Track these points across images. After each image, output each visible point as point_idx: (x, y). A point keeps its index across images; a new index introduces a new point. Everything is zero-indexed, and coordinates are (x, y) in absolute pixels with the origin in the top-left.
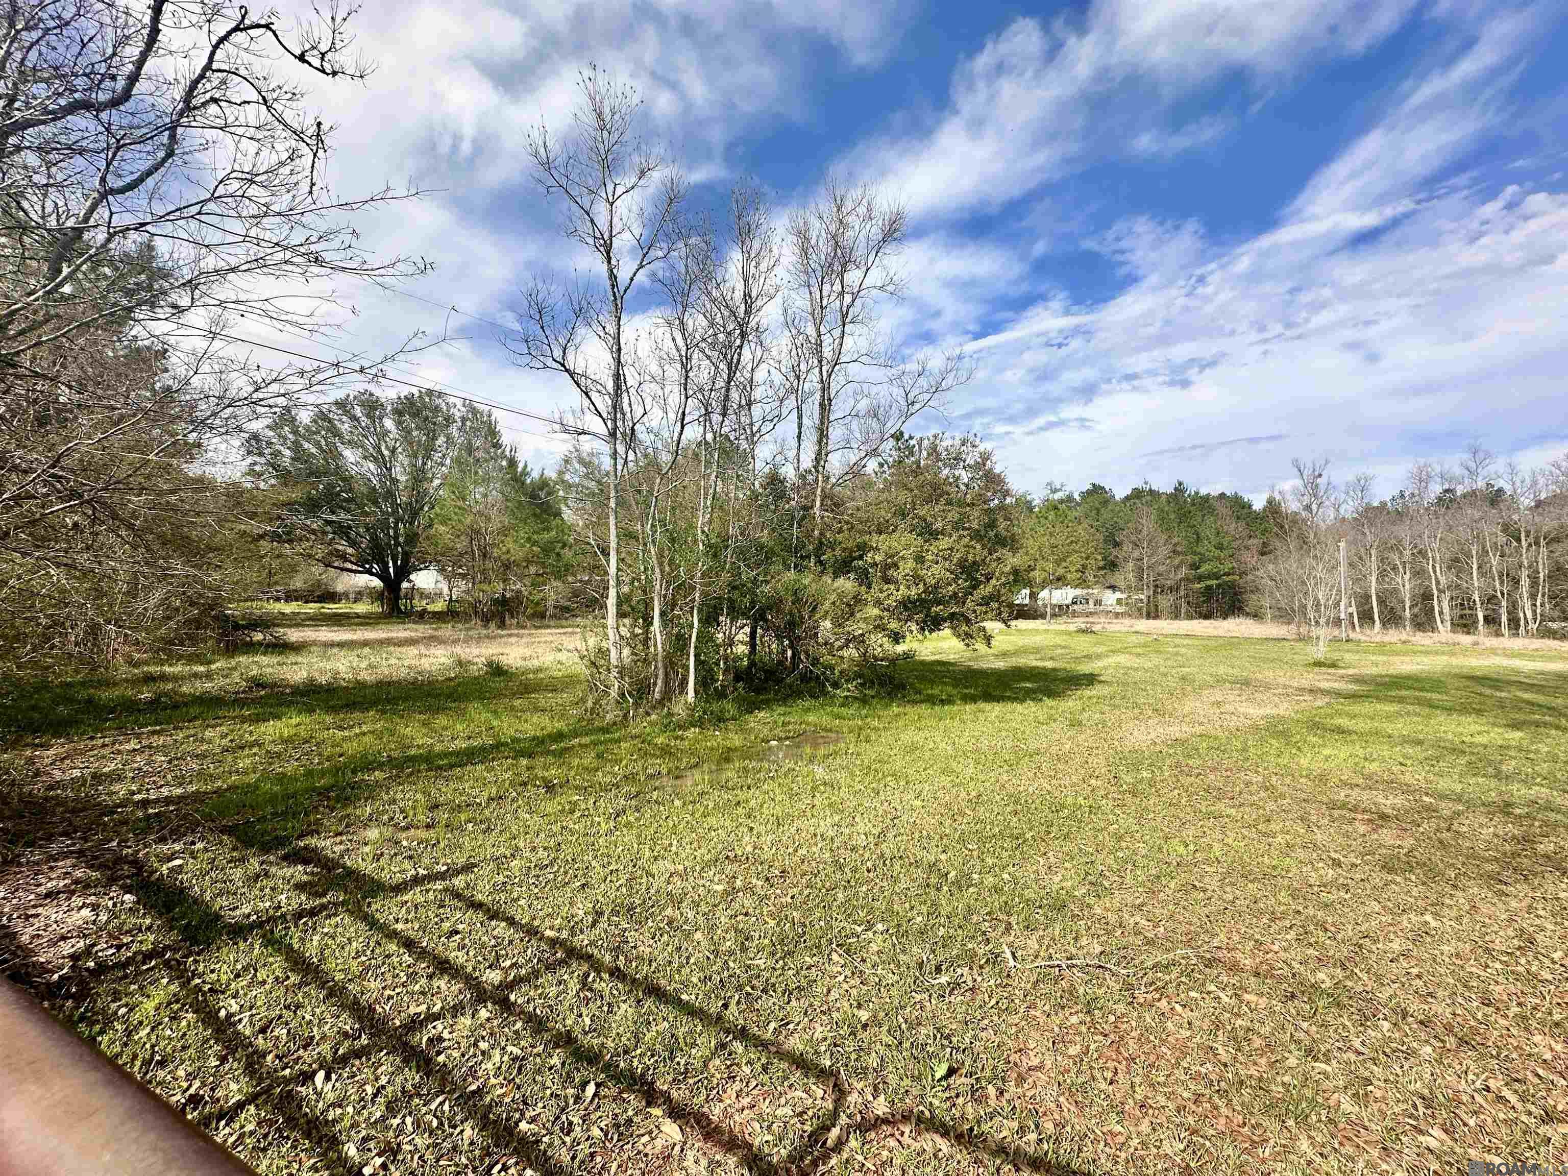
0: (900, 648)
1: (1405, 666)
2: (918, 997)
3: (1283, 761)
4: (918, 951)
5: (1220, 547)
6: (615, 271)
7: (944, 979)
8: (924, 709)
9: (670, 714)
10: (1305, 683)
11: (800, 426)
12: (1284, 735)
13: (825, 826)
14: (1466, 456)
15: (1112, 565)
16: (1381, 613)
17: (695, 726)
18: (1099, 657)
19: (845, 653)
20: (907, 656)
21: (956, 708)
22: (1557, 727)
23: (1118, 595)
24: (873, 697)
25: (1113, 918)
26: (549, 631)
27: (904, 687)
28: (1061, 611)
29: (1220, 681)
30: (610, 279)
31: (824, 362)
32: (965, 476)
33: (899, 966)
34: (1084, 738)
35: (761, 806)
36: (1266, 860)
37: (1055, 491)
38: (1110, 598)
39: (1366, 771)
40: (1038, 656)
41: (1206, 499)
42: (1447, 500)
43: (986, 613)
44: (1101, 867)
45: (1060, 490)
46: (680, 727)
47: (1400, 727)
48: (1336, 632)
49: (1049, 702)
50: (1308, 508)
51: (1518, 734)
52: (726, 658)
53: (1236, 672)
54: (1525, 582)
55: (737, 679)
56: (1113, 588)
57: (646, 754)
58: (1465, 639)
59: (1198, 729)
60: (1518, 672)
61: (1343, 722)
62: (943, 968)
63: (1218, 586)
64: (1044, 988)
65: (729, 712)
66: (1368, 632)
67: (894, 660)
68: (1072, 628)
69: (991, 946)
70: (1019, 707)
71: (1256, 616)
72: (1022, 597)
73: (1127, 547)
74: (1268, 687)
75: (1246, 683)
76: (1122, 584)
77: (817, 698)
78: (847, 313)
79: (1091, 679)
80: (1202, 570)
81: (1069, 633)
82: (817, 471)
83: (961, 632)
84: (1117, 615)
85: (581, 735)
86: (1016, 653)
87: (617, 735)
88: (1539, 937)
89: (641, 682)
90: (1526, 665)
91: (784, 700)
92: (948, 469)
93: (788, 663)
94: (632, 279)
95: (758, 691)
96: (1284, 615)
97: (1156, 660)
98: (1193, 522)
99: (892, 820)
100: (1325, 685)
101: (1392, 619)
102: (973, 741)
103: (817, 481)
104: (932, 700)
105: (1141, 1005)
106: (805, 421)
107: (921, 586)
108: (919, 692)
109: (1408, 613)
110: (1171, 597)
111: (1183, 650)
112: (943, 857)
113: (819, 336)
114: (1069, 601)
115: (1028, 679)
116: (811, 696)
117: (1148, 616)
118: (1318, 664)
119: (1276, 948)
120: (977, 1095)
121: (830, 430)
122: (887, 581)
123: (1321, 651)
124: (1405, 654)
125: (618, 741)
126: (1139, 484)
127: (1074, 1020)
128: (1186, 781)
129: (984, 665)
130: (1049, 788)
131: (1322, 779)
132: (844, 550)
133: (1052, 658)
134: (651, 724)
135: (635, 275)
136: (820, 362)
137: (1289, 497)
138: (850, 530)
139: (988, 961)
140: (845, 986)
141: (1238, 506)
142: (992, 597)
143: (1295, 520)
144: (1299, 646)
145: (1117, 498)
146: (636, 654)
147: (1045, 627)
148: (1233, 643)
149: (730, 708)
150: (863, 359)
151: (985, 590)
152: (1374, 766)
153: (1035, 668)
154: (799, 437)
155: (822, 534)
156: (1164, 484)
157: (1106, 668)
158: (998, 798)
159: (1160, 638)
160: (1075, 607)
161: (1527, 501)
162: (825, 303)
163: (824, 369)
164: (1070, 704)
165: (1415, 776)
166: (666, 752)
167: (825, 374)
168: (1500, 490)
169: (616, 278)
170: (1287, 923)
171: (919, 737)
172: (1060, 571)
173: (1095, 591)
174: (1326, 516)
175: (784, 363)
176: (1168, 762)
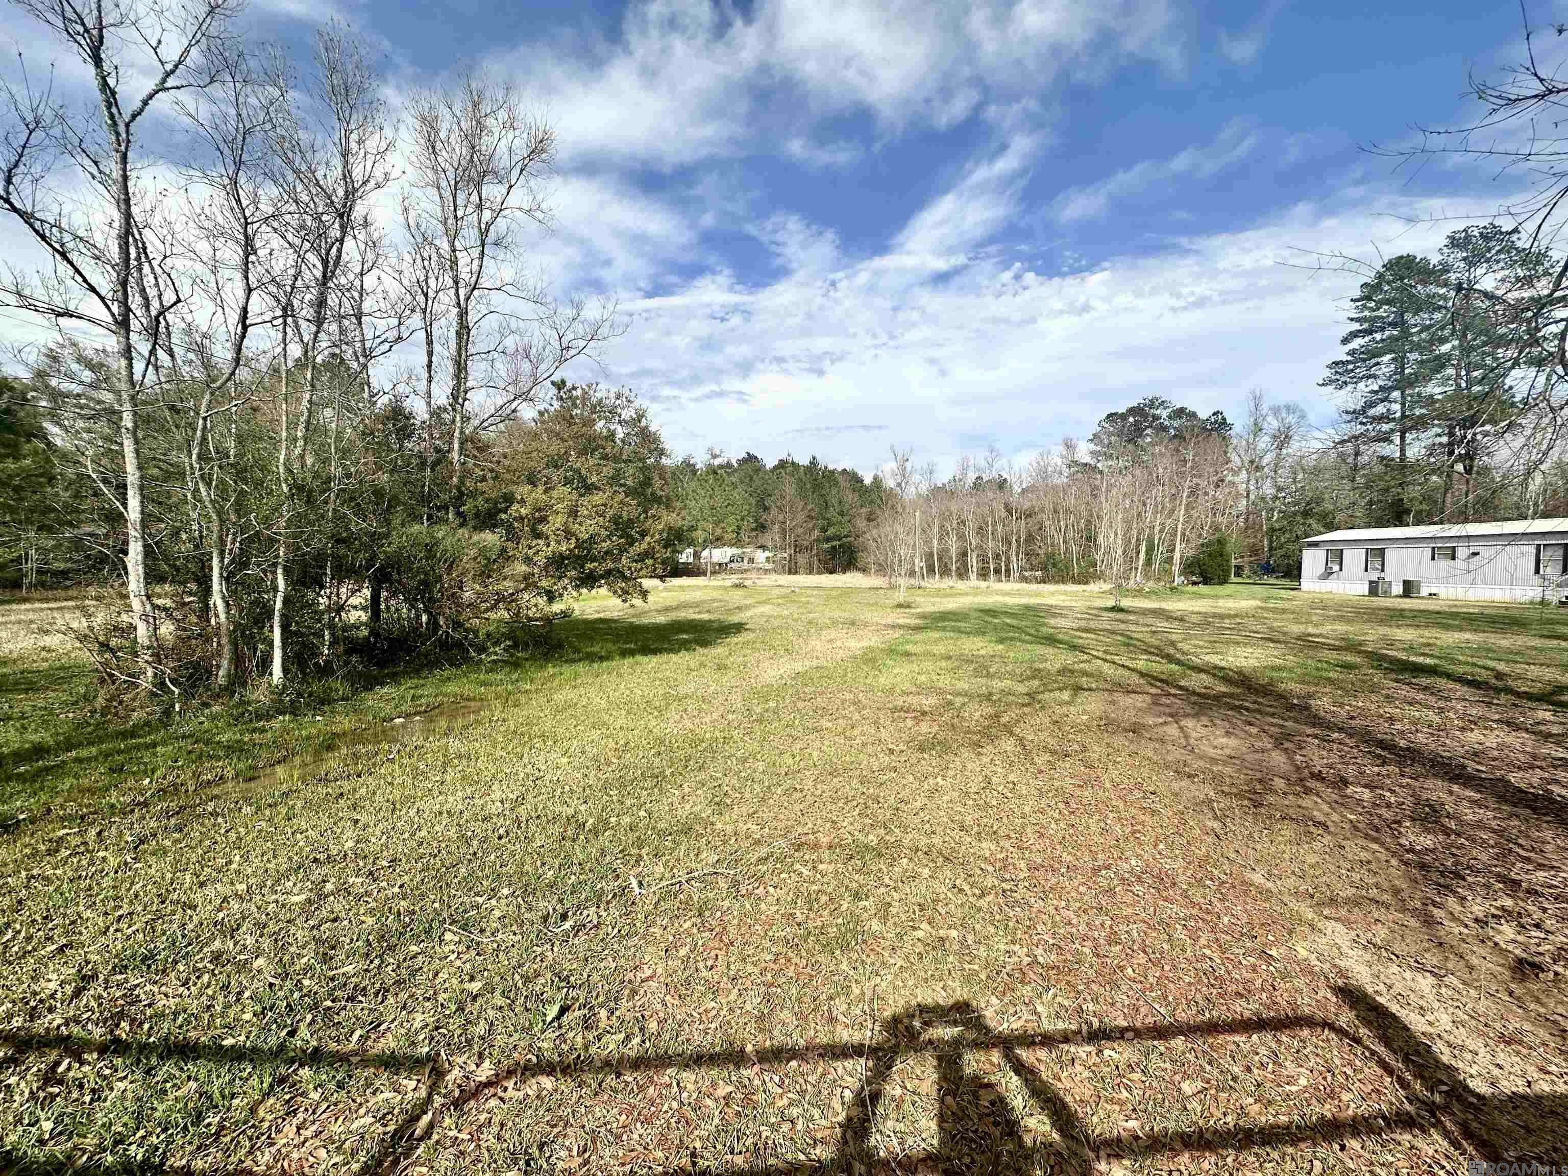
0: (557, 607)
1: (950, 605)
2: (539, 950)
3: (868, 681)
4: (544, 905)
5: (842, 514)
6: (111, 82)
7: (567, 925)
8: (581, 667)
9: (243, 703)
10: (889, 621)
11: (430, 354)
12: (873, 660)
13: (454, 801)
14: (988, 454)
15: (762, 527)
16: (939, 566)
17: (283, 713)
18: (748, 607)
19: (492, 615)
20: (565, 614)
21: (614, 663)
22: (1020, 640)
23: (767, 554)
24: (526, 659)
25: (729, 829)
26: (28, 606)
27: (560, 646)
28: (720, 568)
29: (835, 622)
30: (103, 91)
31: (462, 284)
32: (620, 433)
33: (521, 926)
34: (728, 679)
35: (374, 793)
36: (847, 758)
37: (715, 457)
38: (761, 556)
39: (918, 682)
40: (697, 610)
41: (833, 472)
42: (978, 485)
43: (641, 569)
44: (726, 788)
45: (719, 456)
46: (259, 717)
47: (940, 649)
48: (912, 581)
49: (701, 650)
50: (899, 485)
51: (1001, 647)
52: (332, 626)
53: (846, 615)
54: (1014, 545)
55: (349, 652)
56: (763, 547)
57: (200, 757)
58: (983, 584)
59: (815, 663)
60: (1006, 605)
61: (909, 648)
62: (570, 914)
63: (840, 546)
64: (663, 906)
65: (337, 690)
66: (931, 581)
67: (548, 620)
68: (728, 583)
69: (620, 881)
70: (674, 658)
71: (864, 570)
72: (686, 556)
73: (774, 511)
74: (866, 625)
75: (853, 623)
76: (770, 544)
77: (459, 667)
78: (487, 231)
79: (739, 628)
80: (829, 533)
81: (725, 588)
82: (454, 410)
83: (616, 588)
84: (766, 571)
85: (80, 745)
86: (677, 608)
87: (148, 740)
88: (994, 779)
89: (196, 666)
90: (1010, 601)
91: (417, 672)
92: (603, 422)
93: (423, 630)
94: (145, 103)
95: (381, 665)
96: (882, 569)
97: (793, 608)
98: (823, 492)
99: (534, 781)
100: (901, 621)
101: (945, 572)
102: (628, 692)
103: (453, 421)
104: (591, 658)
105: (743, 896)
106: (437, 347)
107: (573, 541)
108: (577, 651)
109: (954, 568)
110: (807, 555)
111: (813, 600)
112: (583, 808)
113: (454, 251)
114: (727, 560)
115: (685, 632)
116: (451, 665)
117: (790, 573)
118: (900, 606)
119: (845, 824)
120: (587, 1024)
121: (469, 363)
122: (538, 536)
123: (900, 596)
124: (950, 595)
125: (154, 745)
126: (784, 456)
127: (688, 924)
128: (800, 705)
129: (645, 621)
130: (692, 727)
131: (892, 691)
132: (487, 501)
133: (708, 611)
134: (213, 718)
135: (151, 97)
136: (456, 283)
137: (888, 476)
138: (494, 479)
139: (615, 895)
140: (458, 963)
141: (854, 478)
142: (647, 554)
143: (891, 494)
144: (890, 592)
145: (767, 467)
146: (185, 630)
147: (706, 583)
148: (847, 592)
149: (340, 688)
150: (508, 288)
151: (640, 547)
152: (923, 678)
153: (692, 621)
154: (429, 366)
155: (462, 481)
156: (803, 460)
157: (751, 617)
158: (644, 742)
159: (797, 590)
160: (733, 565)
161: (1017, 489)
162: (460, 214)
163: (462, 292)
164: (718, 651)
165: (945, 682)
166: (234, 749)
167: (462, 298)
168: (1005, 480)
169: (113, 93)
170: (855, 803)
171: (572, 695)
172: (719, 531)
173: (748, 550)
174: (910, 493)
175: (406, 273)
176: (790, 691)
